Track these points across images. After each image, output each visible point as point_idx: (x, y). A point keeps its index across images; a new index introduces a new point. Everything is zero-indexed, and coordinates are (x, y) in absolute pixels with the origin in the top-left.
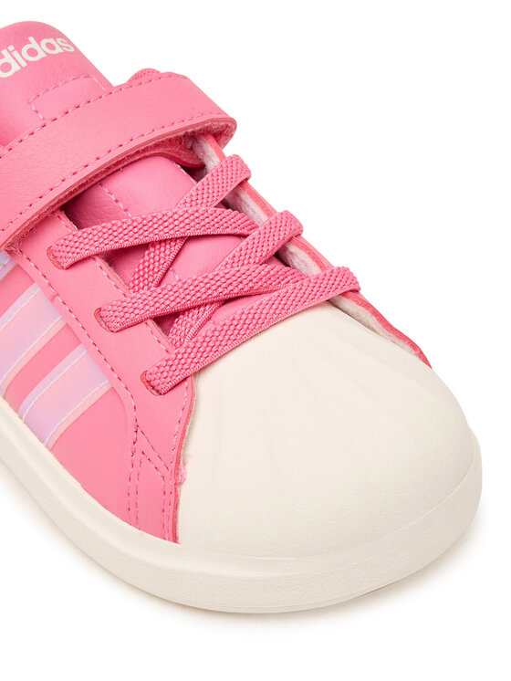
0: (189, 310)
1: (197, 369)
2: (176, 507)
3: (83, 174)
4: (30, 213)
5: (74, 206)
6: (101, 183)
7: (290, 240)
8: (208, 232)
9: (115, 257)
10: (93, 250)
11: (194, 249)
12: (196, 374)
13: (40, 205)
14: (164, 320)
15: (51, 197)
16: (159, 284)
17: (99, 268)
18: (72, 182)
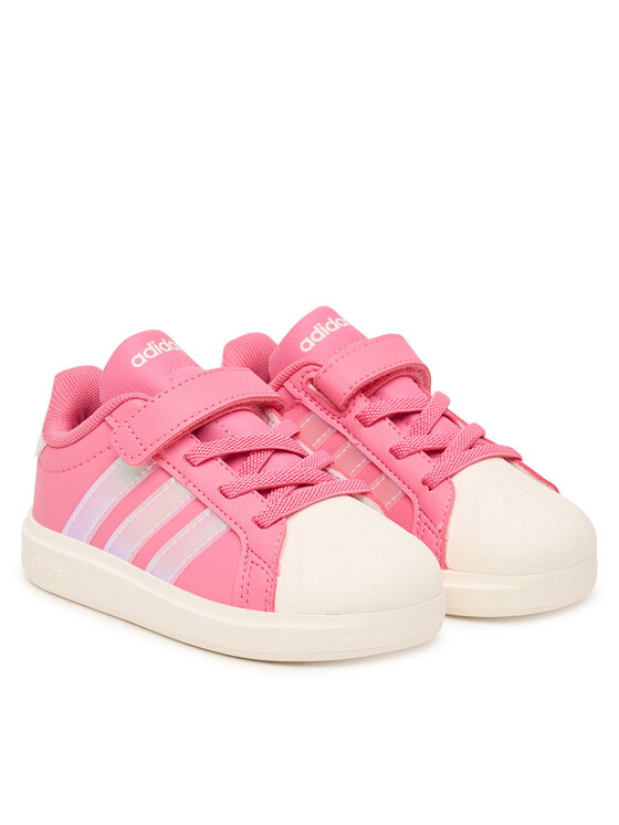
0: (277, 488)
1: (288, 513)
2: (275, 588)
3: (204, 413)
4: (171, 435)
5: (199, 431)
6: (216, 420)
7: (329, 466)
8: (288, 448)
9: (230, 458)
10: (217, 453)
11: (278, 458)
12: (287, 517)
13: (178, 430)
14: (265, 492)
15: (184, 426)
16: (259, 472)
17: (219, 465)
18: (198, 417)
